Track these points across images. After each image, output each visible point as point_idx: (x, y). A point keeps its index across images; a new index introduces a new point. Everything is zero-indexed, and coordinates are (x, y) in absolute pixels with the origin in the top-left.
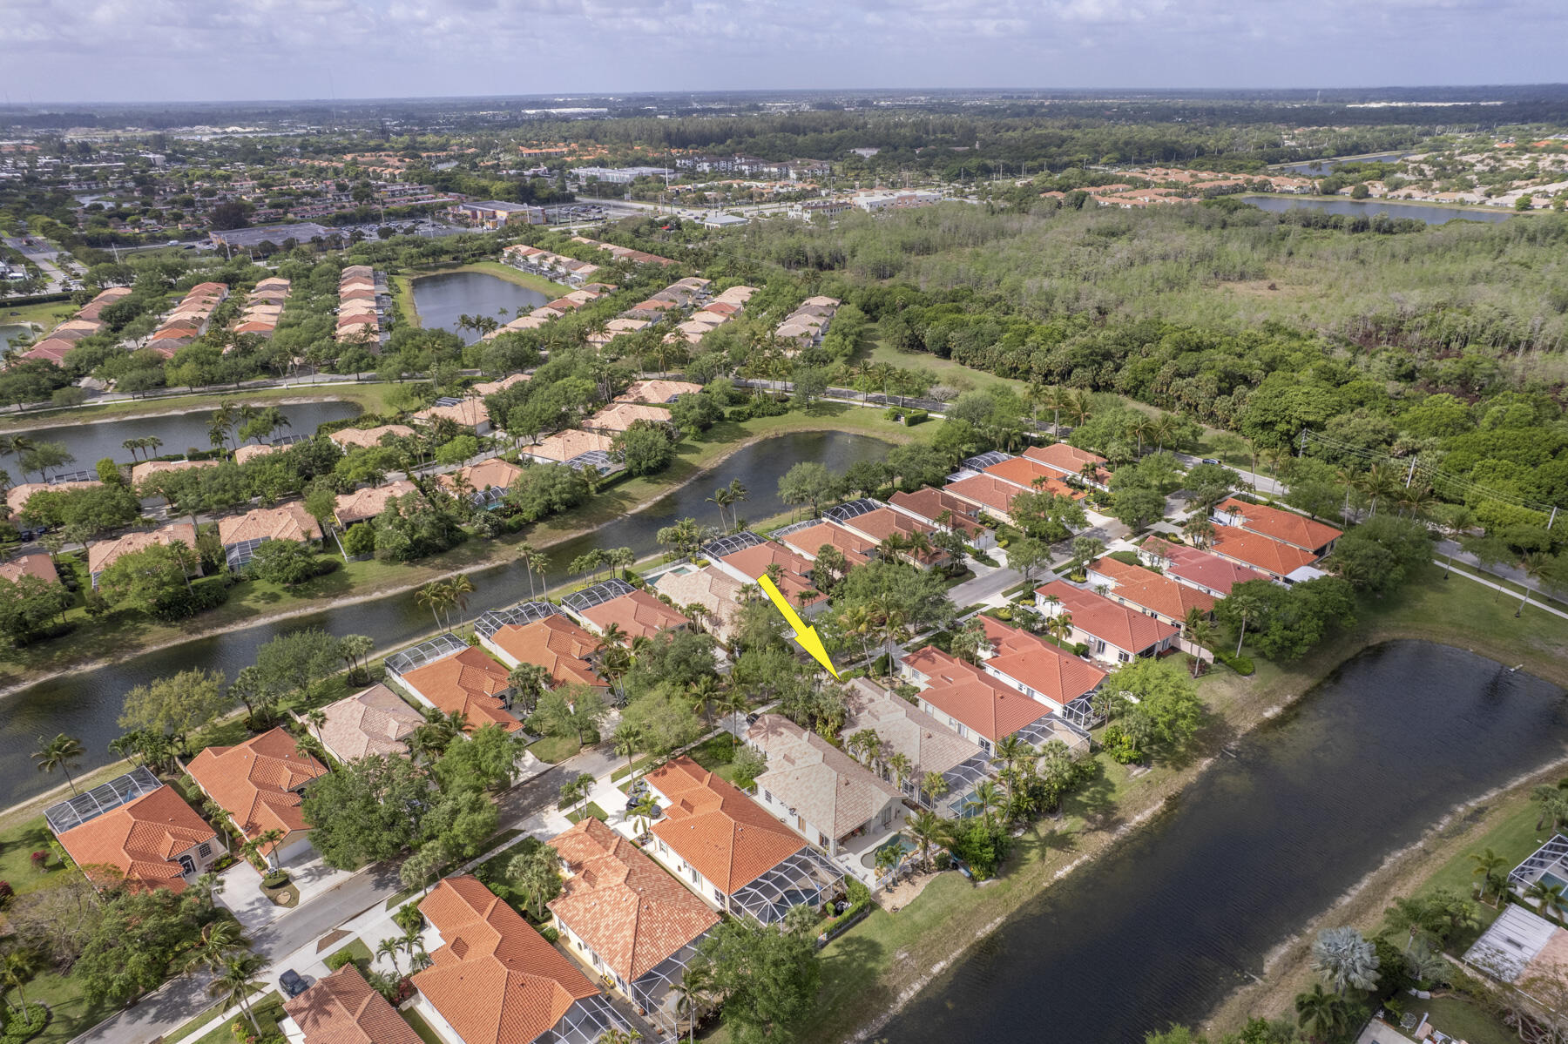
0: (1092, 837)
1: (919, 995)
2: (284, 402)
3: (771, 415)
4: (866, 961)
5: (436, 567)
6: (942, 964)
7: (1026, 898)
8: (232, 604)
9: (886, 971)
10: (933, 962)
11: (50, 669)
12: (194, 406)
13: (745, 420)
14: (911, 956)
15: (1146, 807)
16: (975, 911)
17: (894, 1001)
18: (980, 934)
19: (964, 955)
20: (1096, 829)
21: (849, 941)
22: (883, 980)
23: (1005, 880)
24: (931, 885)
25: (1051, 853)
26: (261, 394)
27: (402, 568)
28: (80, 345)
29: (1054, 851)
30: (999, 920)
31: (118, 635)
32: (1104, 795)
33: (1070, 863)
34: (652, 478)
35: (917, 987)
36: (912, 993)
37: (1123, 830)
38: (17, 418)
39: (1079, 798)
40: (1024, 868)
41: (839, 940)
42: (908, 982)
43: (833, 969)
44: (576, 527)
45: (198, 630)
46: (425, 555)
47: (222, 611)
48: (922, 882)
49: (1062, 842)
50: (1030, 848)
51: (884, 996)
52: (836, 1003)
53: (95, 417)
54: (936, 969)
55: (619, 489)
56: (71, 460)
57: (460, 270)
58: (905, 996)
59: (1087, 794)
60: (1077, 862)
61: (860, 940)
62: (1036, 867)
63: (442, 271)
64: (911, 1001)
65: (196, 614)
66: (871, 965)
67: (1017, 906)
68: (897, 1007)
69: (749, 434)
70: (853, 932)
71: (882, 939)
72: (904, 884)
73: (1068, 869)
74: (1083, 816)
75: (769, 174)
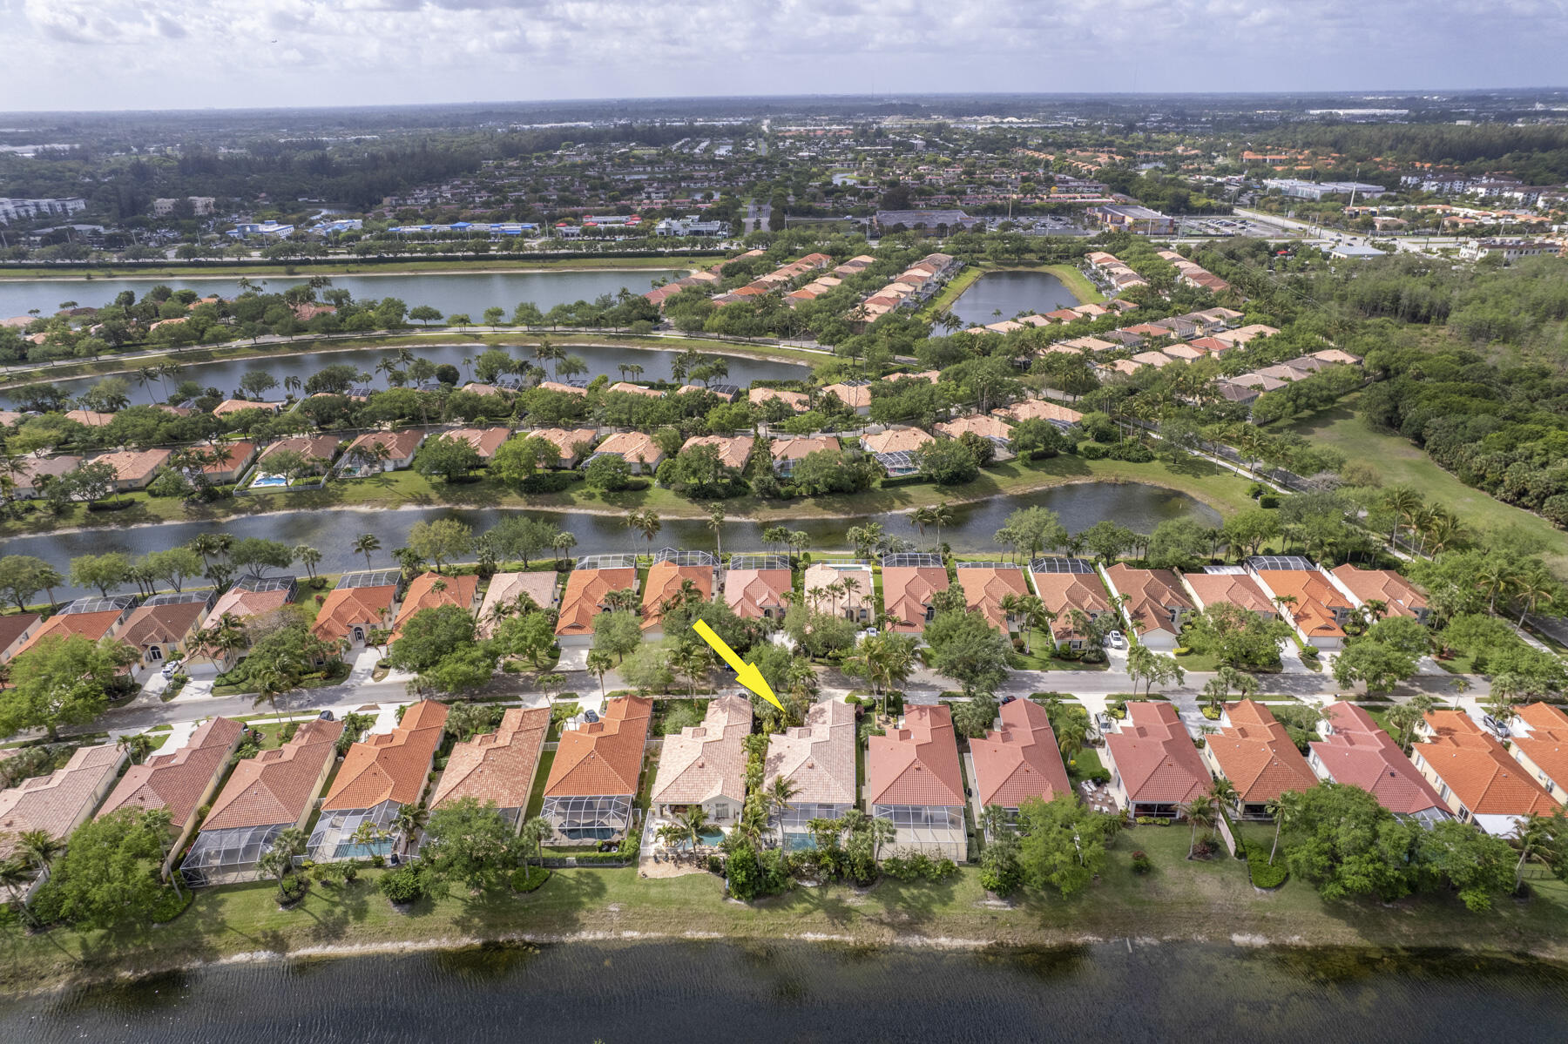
0: (874, 927)
1: (594, 941)
2: (770, 359)
3: (1128, 460)
4: (585, 895)
5: (706, 509)
6: (636, 934)
7: (755, 934)
8: (565, 493)
9: (589, 911)
10: (629, 928)
11: (448, 502)
12: (711, 349)
13: (1097, 458)
14: (619, 914)
15: (963, 935)
16: (702, 916)
17: (574, 932)
18: (688, 935)
19: (659, 939)
20: (888, 924)
21: (589, 875)
22: (582, 915)
23: (754, 910)
24: (690, 877)
25: (819, 915)
26: (759, 349)
27: (684, 503)
28: (683, 291)
29: (824, 915)
30: (715, 935)
31: (494, 492)
32: (931, 900)
33: (829, 933)
34: (944, 487)
35: (600, 936)
36: (591, 937)
37: (915, 941)
38: (613, 337)
39: (902, 890)
40: (781, 912)
41: (583, 870)
42: (596, 927)
43: (560, 885)
44: (837, 511)
45: (534, 504)
46: (706, 497)
47: (556, 496)
48: (687, 869)
49: (841, 914)
50: (805, 901)
51: (572, 924)
52: (535, 906)
53: (650, 345)
54: (627, 934)
55: (903, 489)
56: (586, 371)
57: (1037, 269)
58: (586, 936)
59: (915, 892)
60: (836, 937)
61: (597, 879)
62: (792, 917)
63: (1021, 268)
64: (584, 941)
65: (540, 493)
66: (585, 900)
67: (742, 935)
68: (569, 939)
69: (1088, 473)
70: (599, 872)
71: (612, 889)
72: (671, 864)
73: (822, 937)
74: (887, 905)
75: (1510, 200)
